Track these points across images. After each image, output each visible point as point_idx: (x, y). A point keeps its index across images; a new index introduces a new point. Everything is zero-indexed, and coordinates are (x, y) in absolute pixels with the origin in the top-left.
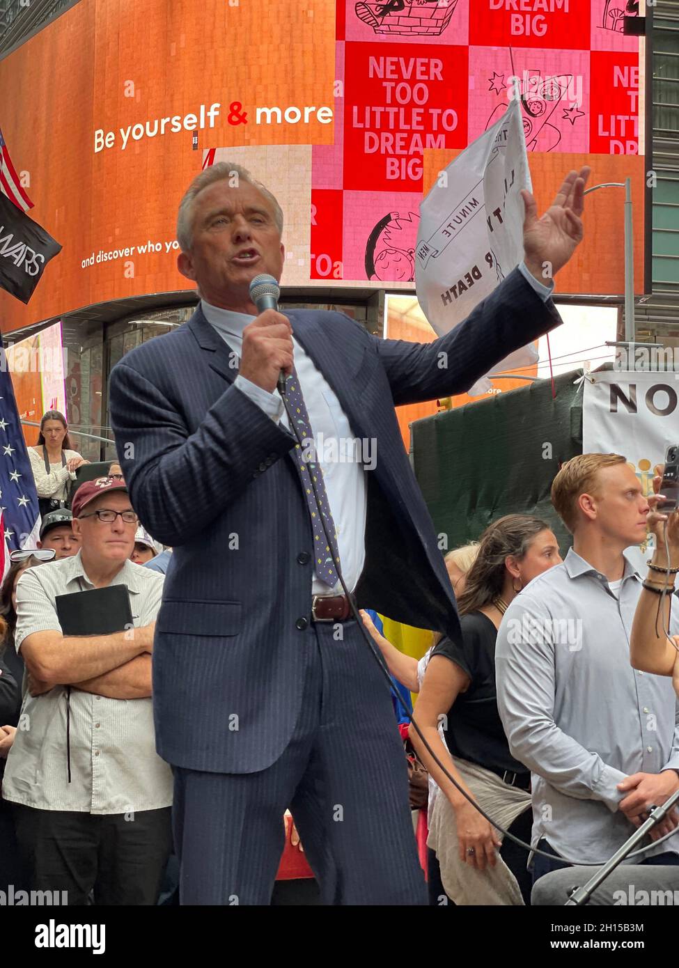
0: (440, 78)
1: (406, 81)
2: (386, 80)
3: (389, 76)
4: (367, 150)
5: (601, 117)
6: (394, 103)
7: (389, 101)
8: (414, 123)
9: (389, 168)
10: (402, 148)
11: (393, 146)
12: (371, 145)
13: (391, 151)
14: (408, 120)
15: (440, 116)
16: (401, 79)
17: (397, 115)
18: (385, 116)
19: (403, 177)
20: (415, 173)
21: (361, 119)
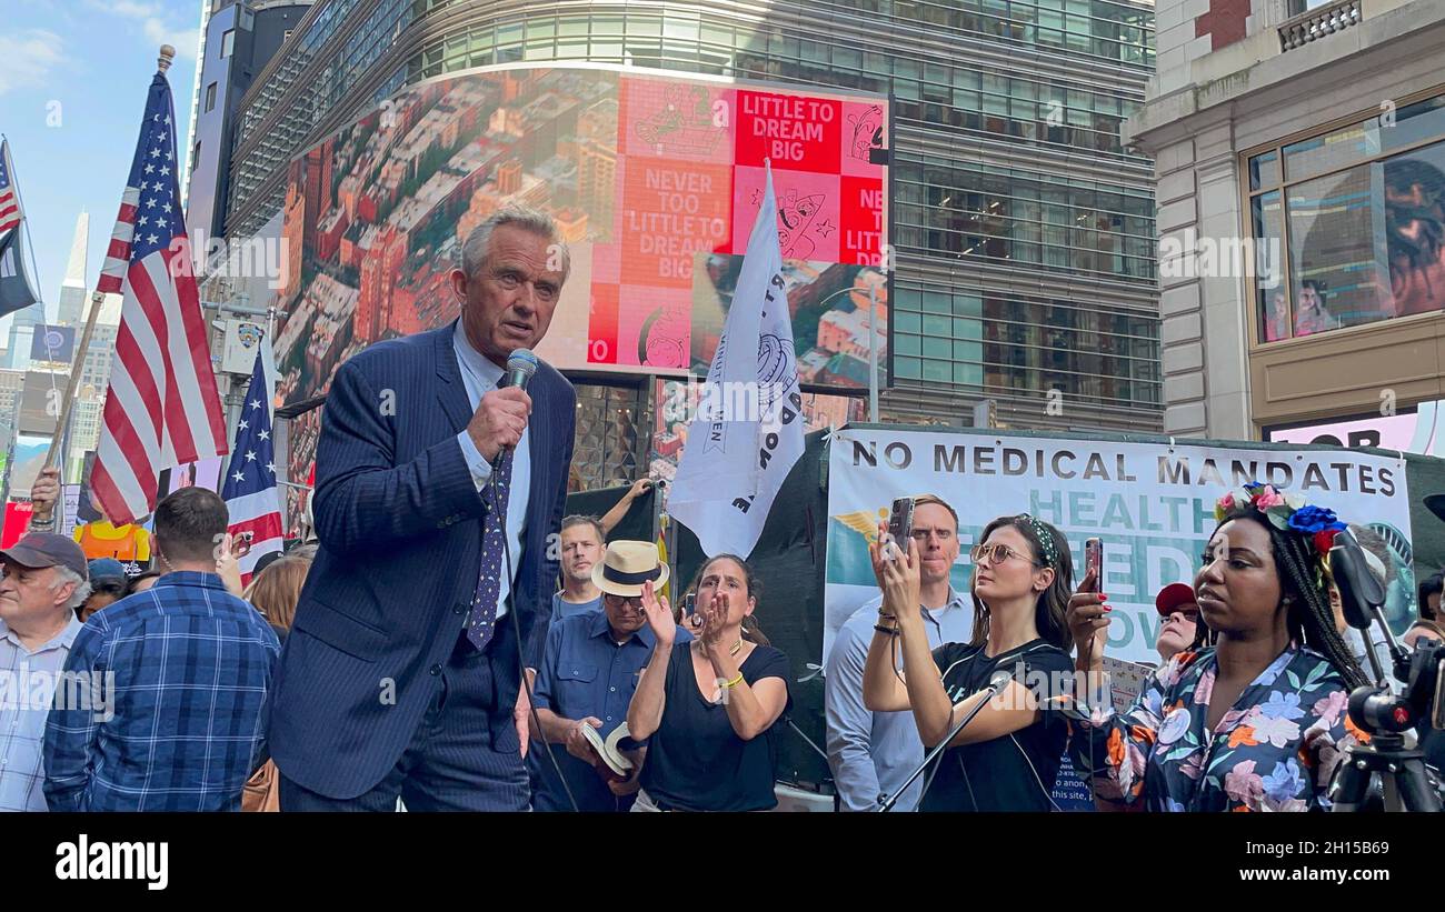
1: (680, 192)
2: (660, 190)
3: (663, 188)
4: (643, 250)
5: (849, 233)
6: (668, 211)
7: (663, 209)
8: (685, 229)
9: (661, 269)
10: (674, 250)
13: (664, 252)
14: (680, 227)
15: (708, 224)
16: (676, 192)
18: (660, 221)
20: (686, 273)
21: (638, 223)
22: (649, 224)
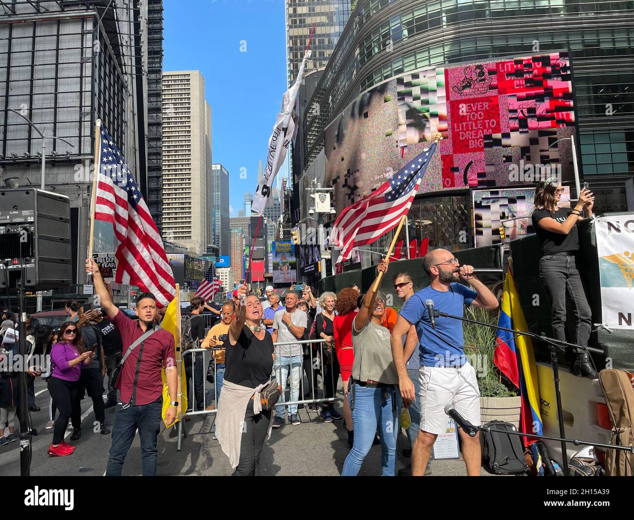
0: (488, 108)
1: (475, 112)
3: (467, 111)
4: (461, 138)
6: (470, 120)
7: (468, 120)
9: (470, 144)
10: (475, 136)
11: (471, 136)
12: (463, 137)
13: (470, 138)
14: (476, 126)
15: (489, 123)
16: (472, 111)
17: (472, 124)
18: (467, 125)
19: (476, 146)
20: (481, 145)
21: (458, 128)
22: (462, 127)
